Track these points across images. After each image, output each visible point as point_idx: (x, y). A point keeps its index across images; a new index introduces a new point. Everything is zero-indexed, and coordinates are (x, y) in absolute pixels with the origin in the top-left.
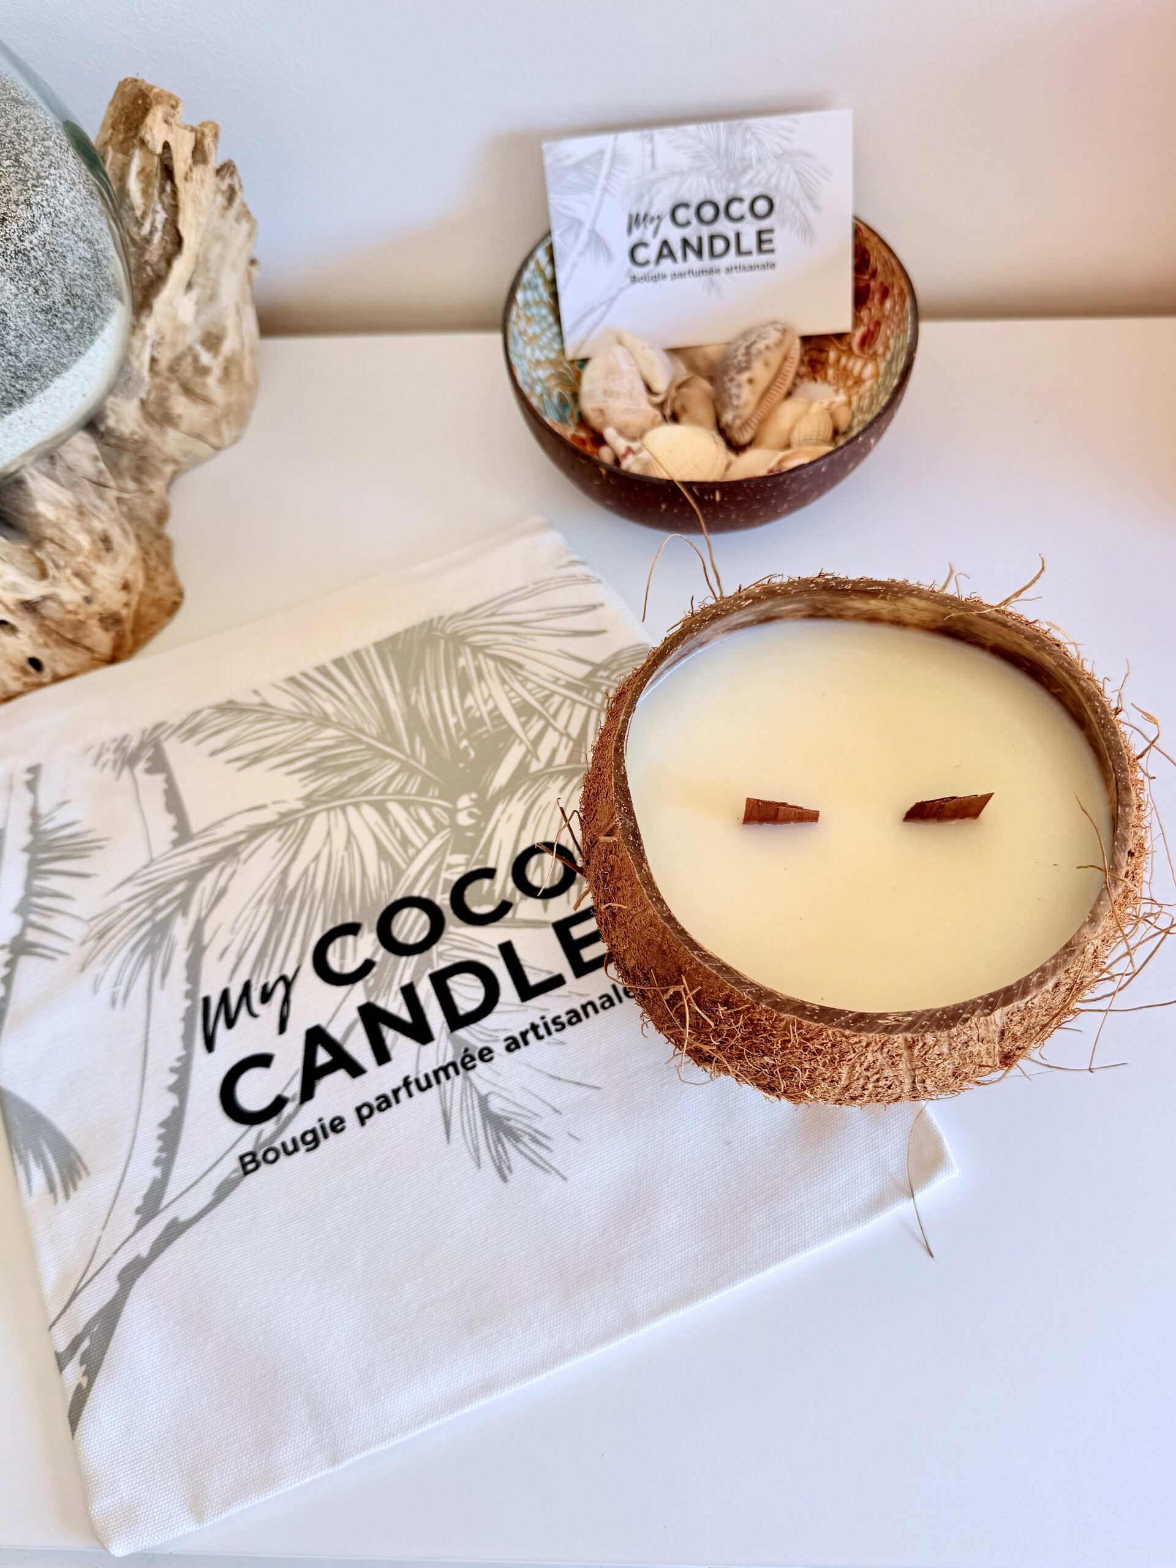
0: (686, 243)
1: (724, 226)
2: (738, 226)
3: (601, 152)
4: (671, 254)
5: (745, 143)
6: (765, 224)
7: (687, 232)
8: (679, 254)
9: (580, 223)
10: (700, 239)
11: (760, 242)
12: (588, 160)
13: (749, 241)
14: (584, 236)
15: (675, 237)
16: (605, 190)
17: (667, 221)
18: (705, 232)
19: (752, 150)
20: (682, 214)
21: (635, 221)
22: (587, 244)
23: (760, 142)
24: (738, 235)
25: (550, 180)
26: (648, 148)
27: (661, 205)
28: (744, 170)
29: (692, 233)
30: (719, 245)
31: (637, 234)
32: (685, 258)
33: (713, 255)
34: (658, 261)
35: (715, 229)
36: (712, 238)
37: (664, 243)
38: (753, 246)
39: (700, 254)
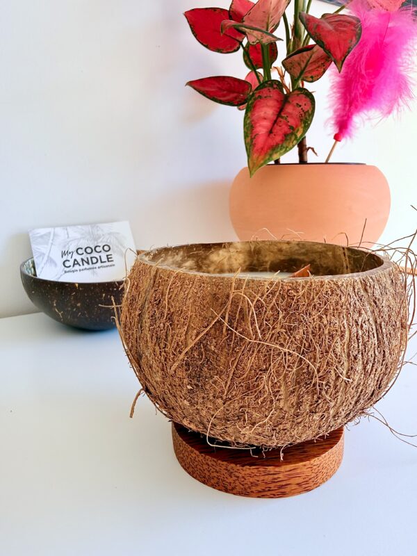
0: (82, 260)
1: (94, 254)
2: (100, 254)
3: (50, 233)
4: (78, 264)
5: (98, 231)
6: (108, 253)
7: (83, 257)
8: (81, 263)
9: (44, 254)
10: (87, 259)
11: (108, 259)
12: (45, 235)
13: (104, 259)
14: (46, 258)
15: (79, 258)
16: (52, 244)
17: (75, 253)
18: (89, 256)
19: (100, 232)
20: (80, 251)
21: (64, 254)
22: (47, 261)
23: (102, 230)
24: (100, 257)
25: (31, 240)
26: (66, 232)
27: (72, 248)
28: (100, 237)
29: (85, 256)
30: (94, 260)
31: (65, 258)
32: (83, 265)
33: (93, 263)
34: (74, 266)
35: (92, 255)
36: (91, 258)
37: (75, 260)
38: (106, 260)
39: (88, 263)
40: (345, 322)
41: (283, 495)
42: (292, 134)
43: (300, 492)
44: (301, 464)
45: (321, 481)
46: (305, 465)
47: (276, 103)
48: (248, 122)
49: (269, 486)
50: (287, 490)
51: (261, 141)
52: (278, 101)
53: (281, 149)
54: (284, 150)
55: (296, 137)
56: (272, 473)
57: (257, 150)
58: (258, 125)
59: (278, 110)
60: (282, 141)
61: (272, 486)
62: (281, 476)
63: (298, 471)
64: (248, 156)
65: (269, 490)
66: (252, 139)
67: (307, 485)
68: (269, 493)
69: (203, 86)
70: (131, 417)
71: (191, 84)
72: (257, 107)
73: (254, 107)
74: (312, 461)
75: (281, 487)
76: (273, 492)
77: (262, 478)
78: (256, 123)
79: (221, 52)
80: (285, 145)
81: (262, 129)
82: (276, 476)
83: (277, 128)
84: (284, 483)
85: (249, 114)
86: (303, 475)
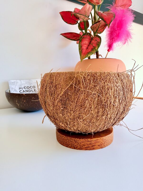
0: (26, 91)
1: (30, 89)
2: (32, 89)
3: (15, 82)
4: (24, 92)
5: (31, 81)
6: (35, 89)
7: (26, 89)
8: (25, 92)
9: (13, 88)
10: (28, 90)
11: (34, 90)
12: (14, 82)
13: (33, 90)
14: (14, 89)
15: (25, 90)
16: (16, 85)
17: (23, 88)
18: (28, 89)
19: (32, 82)
20: (25, 88)
21: (20, 88)
22: (14, 90)
23: (33, 81)
24: (32, 90)
25: (9, 84)
26: (21, 81)
27: (23, 87)
28: (31, 84)
29: (27, 90)
30: (30, 91)
31: (20, 90)
32: (26, 92)
33: (29, 92)
34: (23, 92)
35: (29, 89)
36: (29, 90)
37: (24, 91)
38: (34, 91)
39: (28, 92)
40: (112, 85)
41: (93, 149)
42: (94, 49)
43: (99, 148)
44: (99, 138)
45: (106, 145)
46: (101, 139)
47: (89, 40)
48: (80, 45)
49: (89, 145)
50: (95, 147)
51: (84, 51)
52: (89, 39)
53: (91, 53)
54: (91, 54)
55: (95, 49)
57: (83, 54)
58: (83, 46)
59: (90, 42)
60: (91, 51)
61: (90, 146)
62: (93, 142)
63: (98, 141)
64: (80, 55)
65: (89, 147)
66: (81, 50)
67: (101, 146)
68: (89, 148)
69: (65, 35)
70: (43, 123)
71: (62, 34)
72: (83, 41)
73: (82, 41)
74: (103, 137)
75: (93, 146)
76: (90, 148)
77: (86, 143)
78: (82, 45)
80: (92, 52)
81: (84, 47)
82: (91, 142)
83: (89, 47)
84: (94, 145)
85: (80, 43)
86: (100, 142)
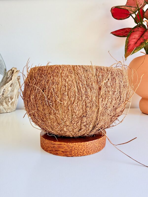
41: (57, 154)
42: (144, 42)
43: (64, 156)
44: (63, 143)
45: (74, 154)
46: (65, 144)
47: (140, 32)
48: (127, 41)
49: (52, 149)
50: (58, 152)
51: (130, 47)
53: (138, 49)
54: (139, 49)
55: (145, 43)
56: (53, 144)
57: (129, 50)
58: (131, 41)
59: (141, 35)
60: (139, 45)
61: (53, 149)
62: (56, 145)
63: (62, 146)
64: (125, 53)
65: (53, 151)
66: (127, 47)
67: (66, 154)
68: (52, 152)
69: (116, 32)
71: (112, 33)
72: (131, 35)
74: (68, 144)
75: (56, 150)
76: (54, 152)
77: (50, 145)
78: (130, 41)
79: (122, 20)
80: (140, 47)
81: (132, 43)
82: (54, 145)
83: (139, 41)
84: (57, 149)
85: (128, 38)
86: (65, 149)
